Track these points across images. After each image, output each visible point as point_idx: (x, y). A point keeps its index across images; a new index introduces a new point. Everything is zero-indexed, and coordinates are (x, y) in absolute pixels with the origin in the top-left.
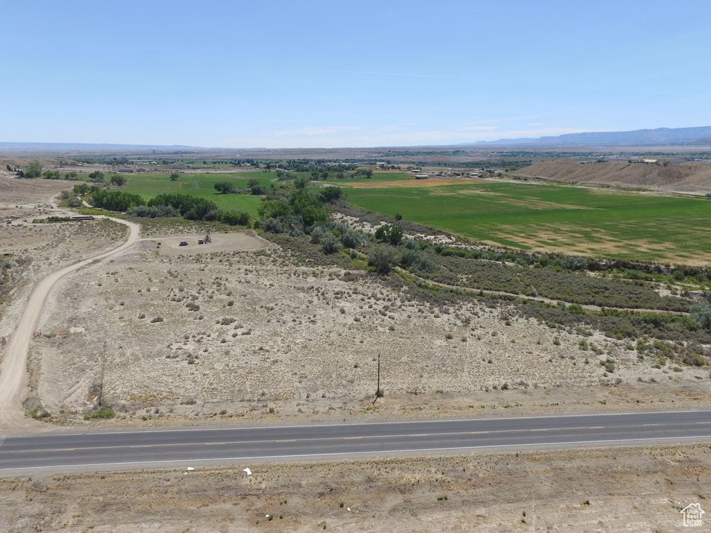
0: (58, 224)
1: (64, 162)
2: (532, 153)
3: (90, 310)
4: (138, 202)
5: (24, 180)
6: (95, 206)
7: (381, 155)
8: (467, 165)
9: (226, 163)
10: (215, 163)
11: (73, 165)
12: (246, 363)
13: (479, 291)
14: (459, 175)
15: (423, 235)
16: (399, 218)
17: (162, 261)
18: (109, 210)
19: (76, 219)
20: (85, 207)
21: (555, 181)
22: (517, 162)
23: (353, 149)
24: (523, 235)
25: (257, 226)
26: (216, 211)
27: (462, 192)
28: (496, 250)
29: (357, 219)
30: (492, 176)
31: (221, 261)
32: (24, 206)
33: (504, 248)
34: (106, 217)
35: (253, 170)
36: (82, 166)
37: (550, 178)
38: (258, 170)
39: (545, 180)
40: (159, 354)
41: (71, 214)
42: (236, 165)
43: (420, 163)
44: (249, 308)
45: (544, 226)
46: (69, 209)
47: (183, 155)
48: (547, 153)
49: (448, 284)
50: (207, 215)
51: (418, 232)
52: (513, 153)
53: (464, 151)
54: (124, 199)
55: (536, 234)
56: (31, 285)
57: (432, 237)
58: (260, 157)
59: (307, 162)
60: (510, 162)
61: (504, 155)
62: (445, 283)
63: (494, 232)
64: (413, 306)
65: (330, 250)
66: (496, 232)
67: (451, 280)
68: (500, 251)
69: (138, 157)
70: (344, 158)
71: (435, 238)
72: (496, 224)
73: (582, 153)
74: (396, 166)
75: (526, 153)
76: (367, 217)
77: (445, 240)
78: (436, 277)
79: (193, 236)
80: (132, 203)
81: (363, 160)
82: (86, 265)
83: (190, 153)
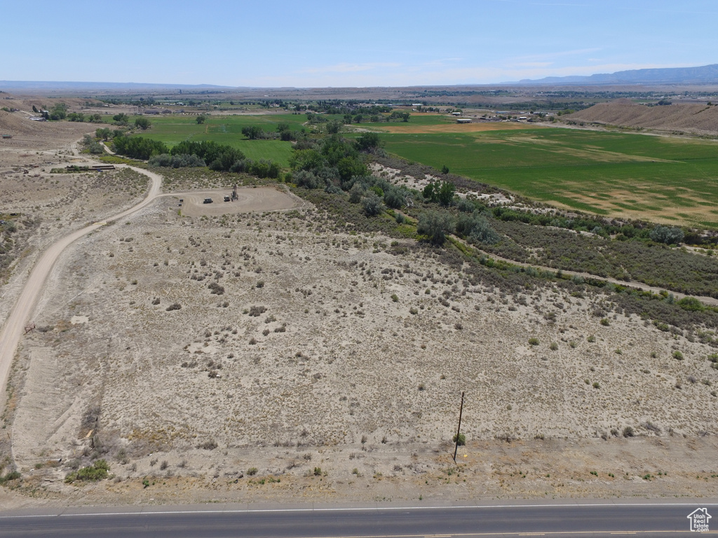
0: (77, 175)
1: (90, 103)
2: (582, 93)
3: (97, 290)
4: (162, 150)
5: (48, 123)
6: (118, 153)
7: (417, 95)
8: (511, 106)
9: (254, 104)
10: (242, 104)
11: (99, 106)
12: (281, 378)
13: (556, 271)
14: (505, 119)
15: (476, 193)
16: (446, 171)
17: (184, 223)
18: (132, 158)
19: (97, 169)
20: (107, 154)
21: (616, 127)
22: (567, 104)
23: (387, 88)
24: (593, 195)
25: (288, 179)
26: (244, 161)
27: (511, 139)
28: (566, 215)
29: (399, 172)
30: (542, 121)
31: (248, 225)
32: (45, 152)
33: (576, 212)
34: (127, 167)
35: (282, 112)
36: (109, 107)
37: (611, 124)
38: (287, 112)
39: (604, 125)
40: (173, 360)
41: (92, 162)
42: (264, 106)
43: (459, 104)
44: (282, 291)
45: (616, 183)
46: (90, 156)
47: (210, 95)
48: (599, 93)
49: (516, 261)
50: (234, 166)
51: (470, 189)
52: (561, 93)
53: (506, 91)
54: (146, 145)
55: (608, 193)
56: (34, 255)
57: (488, 196)
58: (288, 98)
59: (338, 103)
60: (559, 104)
61: (552, 96)
62: (512, 259)
63: (558, 190)
64: (480, 293)
65: (371, 212)
66: (561, 190)
67: (520, 256)
68: (571, 215)
69: (164, 97)
70: (377, 99)
71: (491, 197)
72: (559, 180)
73: (640, 93)
74: (434, 108)
75: (576, 93)
76: (409, 169)
77: (503, 200)
78: (501, 251)
79: (219, 191)
80: (154, 151)
81: (398, 101)
82: (100, 228)
83: (217, 93)
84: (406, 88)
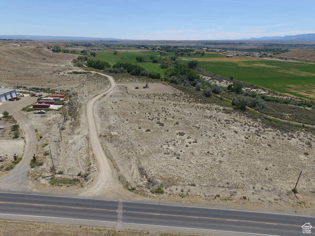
1: (67, 45)
2: (280, 45)
3: (115, 122)
4: (108, 65)
6: (89, 67)
7: (203, 44)
8: (248, 50)
9: (133, 47)
10: (128, 47)
11: (71, 46)
14: (248, 56)
16: (232, 78)
18: (95, 68)
19: (84, 73)
21: (303, 60)
22: (274, 49)
23: (189, 41)
24: (304, 91)
25: (166, 80)
26: (145, 71)
27: (254, 65)
28: (295, 100)
30: (266, 57)
32: (61, 65)
33: (300, 99)
34: (96, 72)
35: (146, 50)
36: (75, 47)
37: (300, 59)
38: (148, 51)
39: (297, 60)
42: (138, 48)
43: (223, 48)
45: (313, 86)
47: (113, 42)
48: (289, 44)
49: (281, 119)
50: (141, 73)
51: (246, 86)
52: (270, 44)
53: (244, 43)
54: (102, 64)
55: (312, 91)
56: (83, 107)
57: (255, 90)
58: (147, 44)
59: (170, 47)
60: (270, 49)
61: (266, 45)
62: (278, 118)
63: (287, 89)
64: (271, 132)
65: (208, 95)
66: (288, 89)
68: (298, 100)
69: (95, 43)
70: (186, 45)
72: (285, 84)
73: (309, 45)
74: (214, 50)
75: (278, 44)
76: (214, 77)
78: (272, 114)
80: (105, 66)
81: (195, 47)
82: (101, 97)
83: (116, 42)
84: (198, 41)
